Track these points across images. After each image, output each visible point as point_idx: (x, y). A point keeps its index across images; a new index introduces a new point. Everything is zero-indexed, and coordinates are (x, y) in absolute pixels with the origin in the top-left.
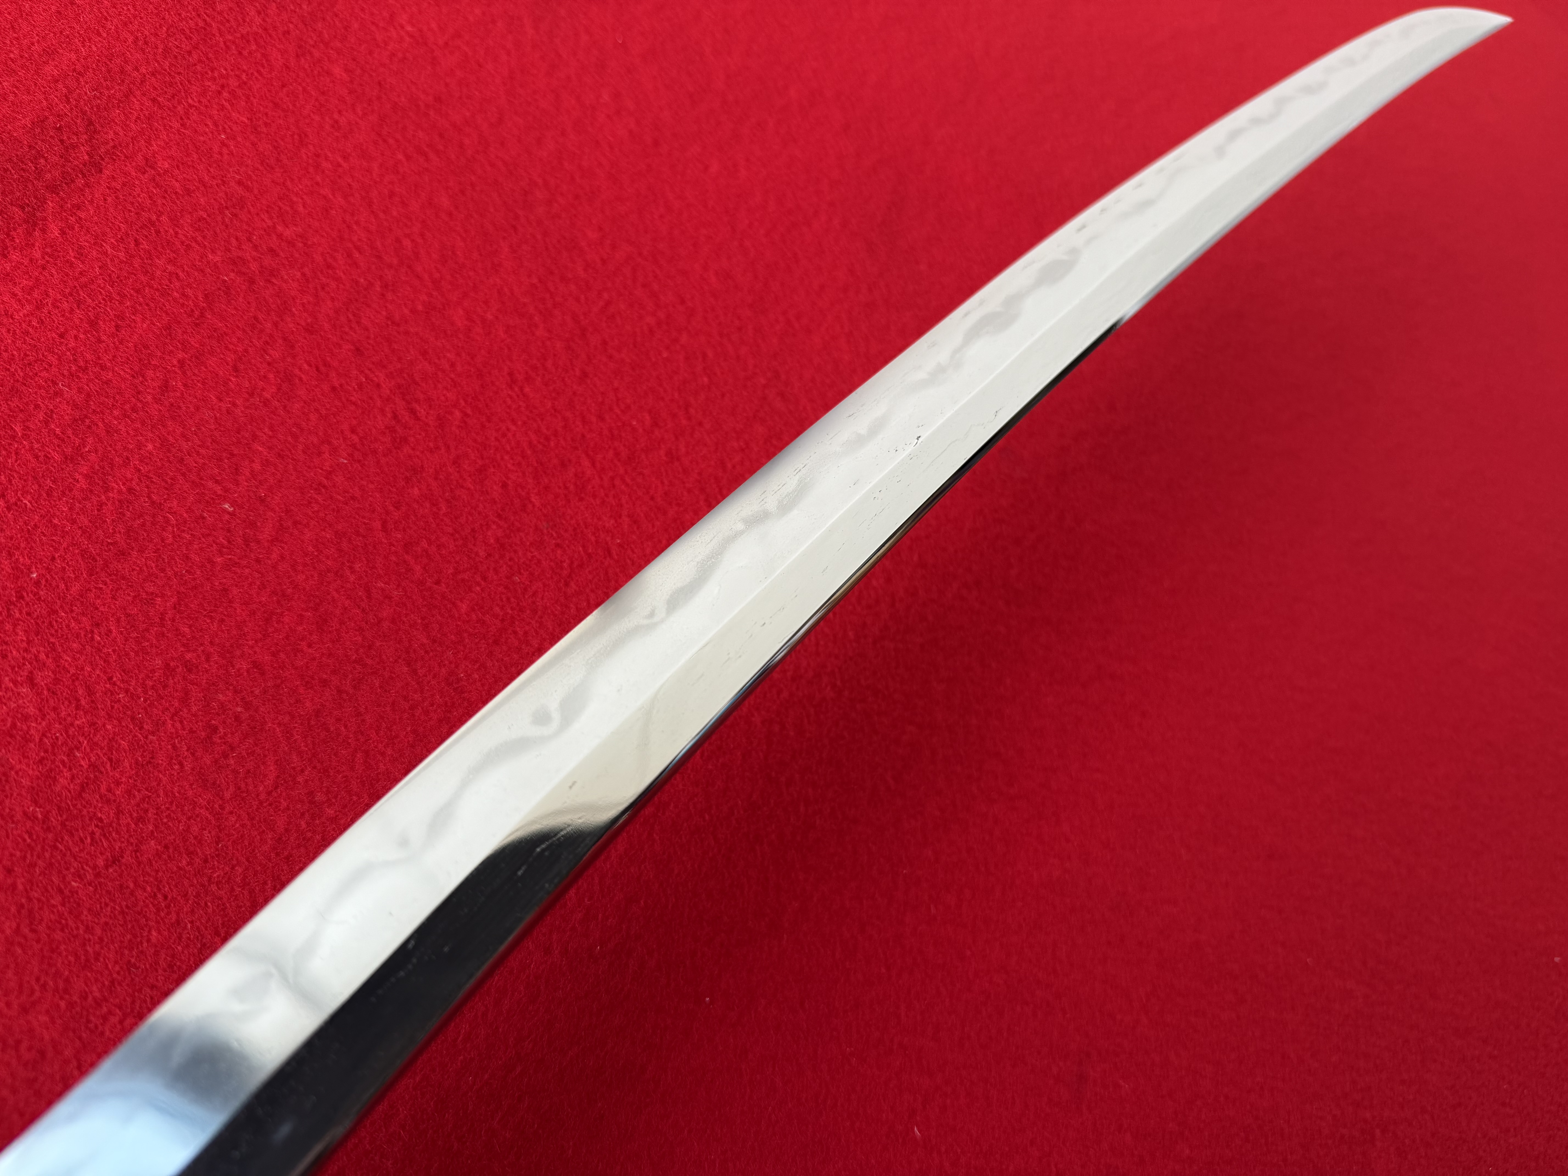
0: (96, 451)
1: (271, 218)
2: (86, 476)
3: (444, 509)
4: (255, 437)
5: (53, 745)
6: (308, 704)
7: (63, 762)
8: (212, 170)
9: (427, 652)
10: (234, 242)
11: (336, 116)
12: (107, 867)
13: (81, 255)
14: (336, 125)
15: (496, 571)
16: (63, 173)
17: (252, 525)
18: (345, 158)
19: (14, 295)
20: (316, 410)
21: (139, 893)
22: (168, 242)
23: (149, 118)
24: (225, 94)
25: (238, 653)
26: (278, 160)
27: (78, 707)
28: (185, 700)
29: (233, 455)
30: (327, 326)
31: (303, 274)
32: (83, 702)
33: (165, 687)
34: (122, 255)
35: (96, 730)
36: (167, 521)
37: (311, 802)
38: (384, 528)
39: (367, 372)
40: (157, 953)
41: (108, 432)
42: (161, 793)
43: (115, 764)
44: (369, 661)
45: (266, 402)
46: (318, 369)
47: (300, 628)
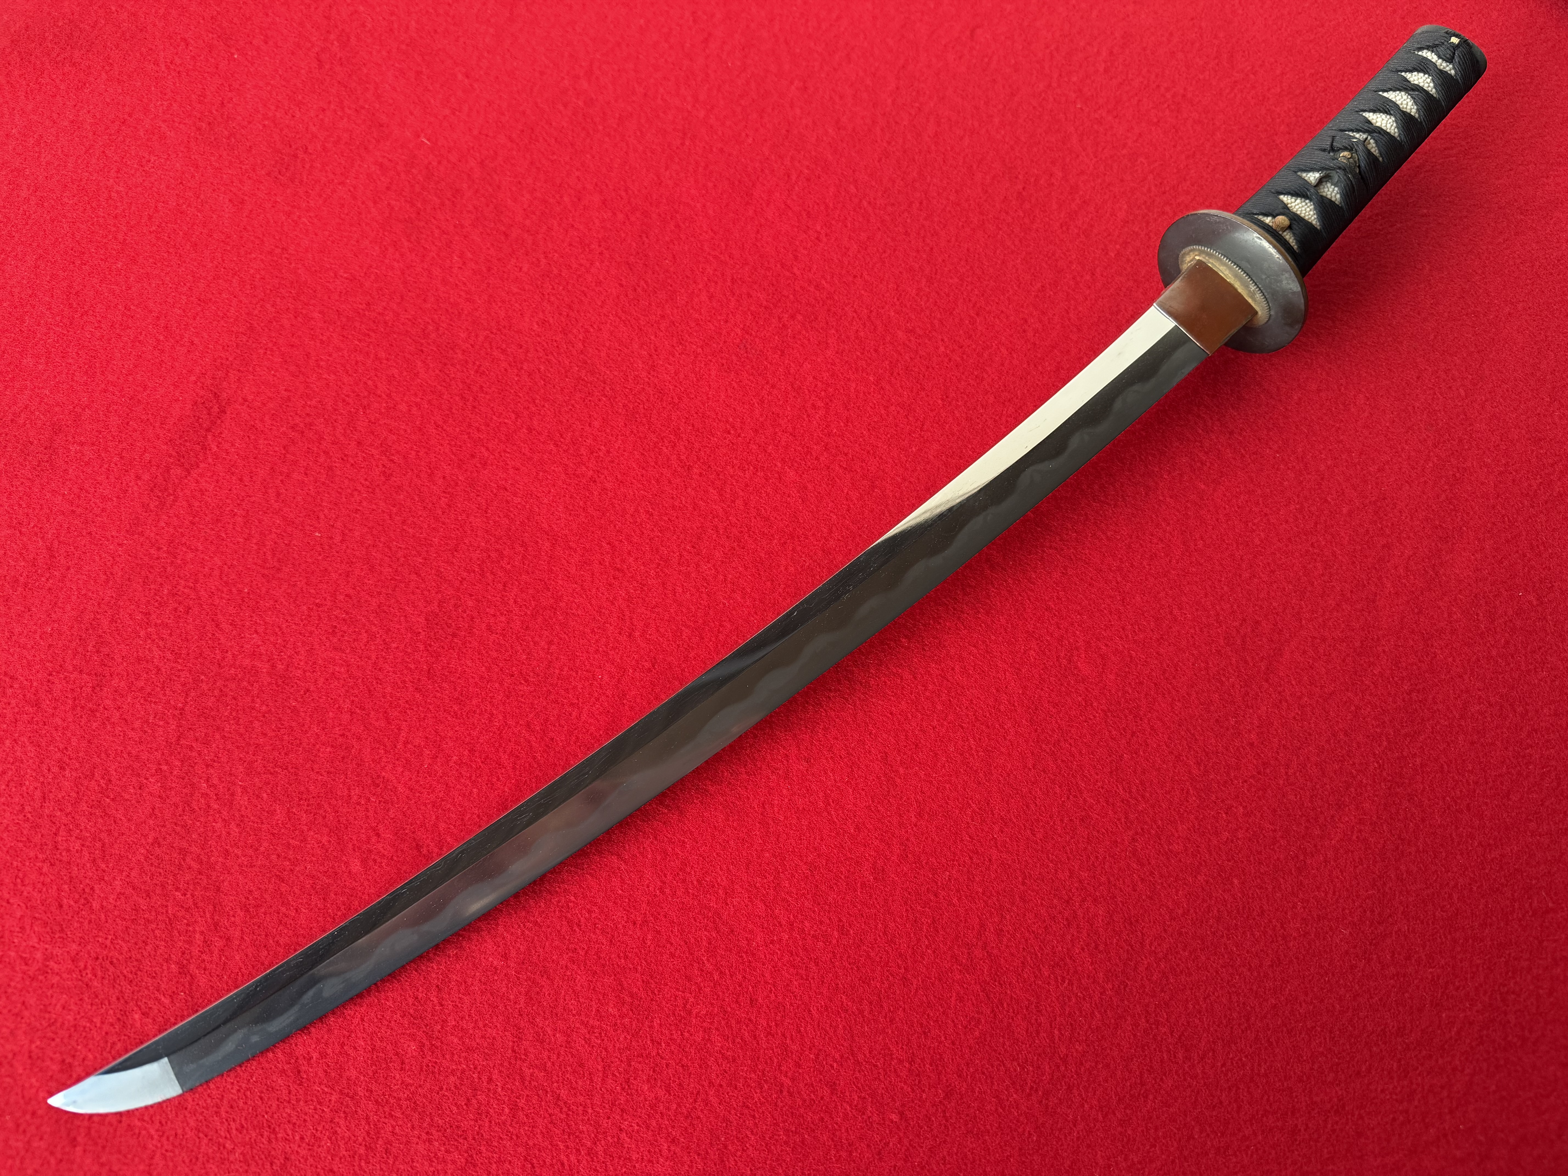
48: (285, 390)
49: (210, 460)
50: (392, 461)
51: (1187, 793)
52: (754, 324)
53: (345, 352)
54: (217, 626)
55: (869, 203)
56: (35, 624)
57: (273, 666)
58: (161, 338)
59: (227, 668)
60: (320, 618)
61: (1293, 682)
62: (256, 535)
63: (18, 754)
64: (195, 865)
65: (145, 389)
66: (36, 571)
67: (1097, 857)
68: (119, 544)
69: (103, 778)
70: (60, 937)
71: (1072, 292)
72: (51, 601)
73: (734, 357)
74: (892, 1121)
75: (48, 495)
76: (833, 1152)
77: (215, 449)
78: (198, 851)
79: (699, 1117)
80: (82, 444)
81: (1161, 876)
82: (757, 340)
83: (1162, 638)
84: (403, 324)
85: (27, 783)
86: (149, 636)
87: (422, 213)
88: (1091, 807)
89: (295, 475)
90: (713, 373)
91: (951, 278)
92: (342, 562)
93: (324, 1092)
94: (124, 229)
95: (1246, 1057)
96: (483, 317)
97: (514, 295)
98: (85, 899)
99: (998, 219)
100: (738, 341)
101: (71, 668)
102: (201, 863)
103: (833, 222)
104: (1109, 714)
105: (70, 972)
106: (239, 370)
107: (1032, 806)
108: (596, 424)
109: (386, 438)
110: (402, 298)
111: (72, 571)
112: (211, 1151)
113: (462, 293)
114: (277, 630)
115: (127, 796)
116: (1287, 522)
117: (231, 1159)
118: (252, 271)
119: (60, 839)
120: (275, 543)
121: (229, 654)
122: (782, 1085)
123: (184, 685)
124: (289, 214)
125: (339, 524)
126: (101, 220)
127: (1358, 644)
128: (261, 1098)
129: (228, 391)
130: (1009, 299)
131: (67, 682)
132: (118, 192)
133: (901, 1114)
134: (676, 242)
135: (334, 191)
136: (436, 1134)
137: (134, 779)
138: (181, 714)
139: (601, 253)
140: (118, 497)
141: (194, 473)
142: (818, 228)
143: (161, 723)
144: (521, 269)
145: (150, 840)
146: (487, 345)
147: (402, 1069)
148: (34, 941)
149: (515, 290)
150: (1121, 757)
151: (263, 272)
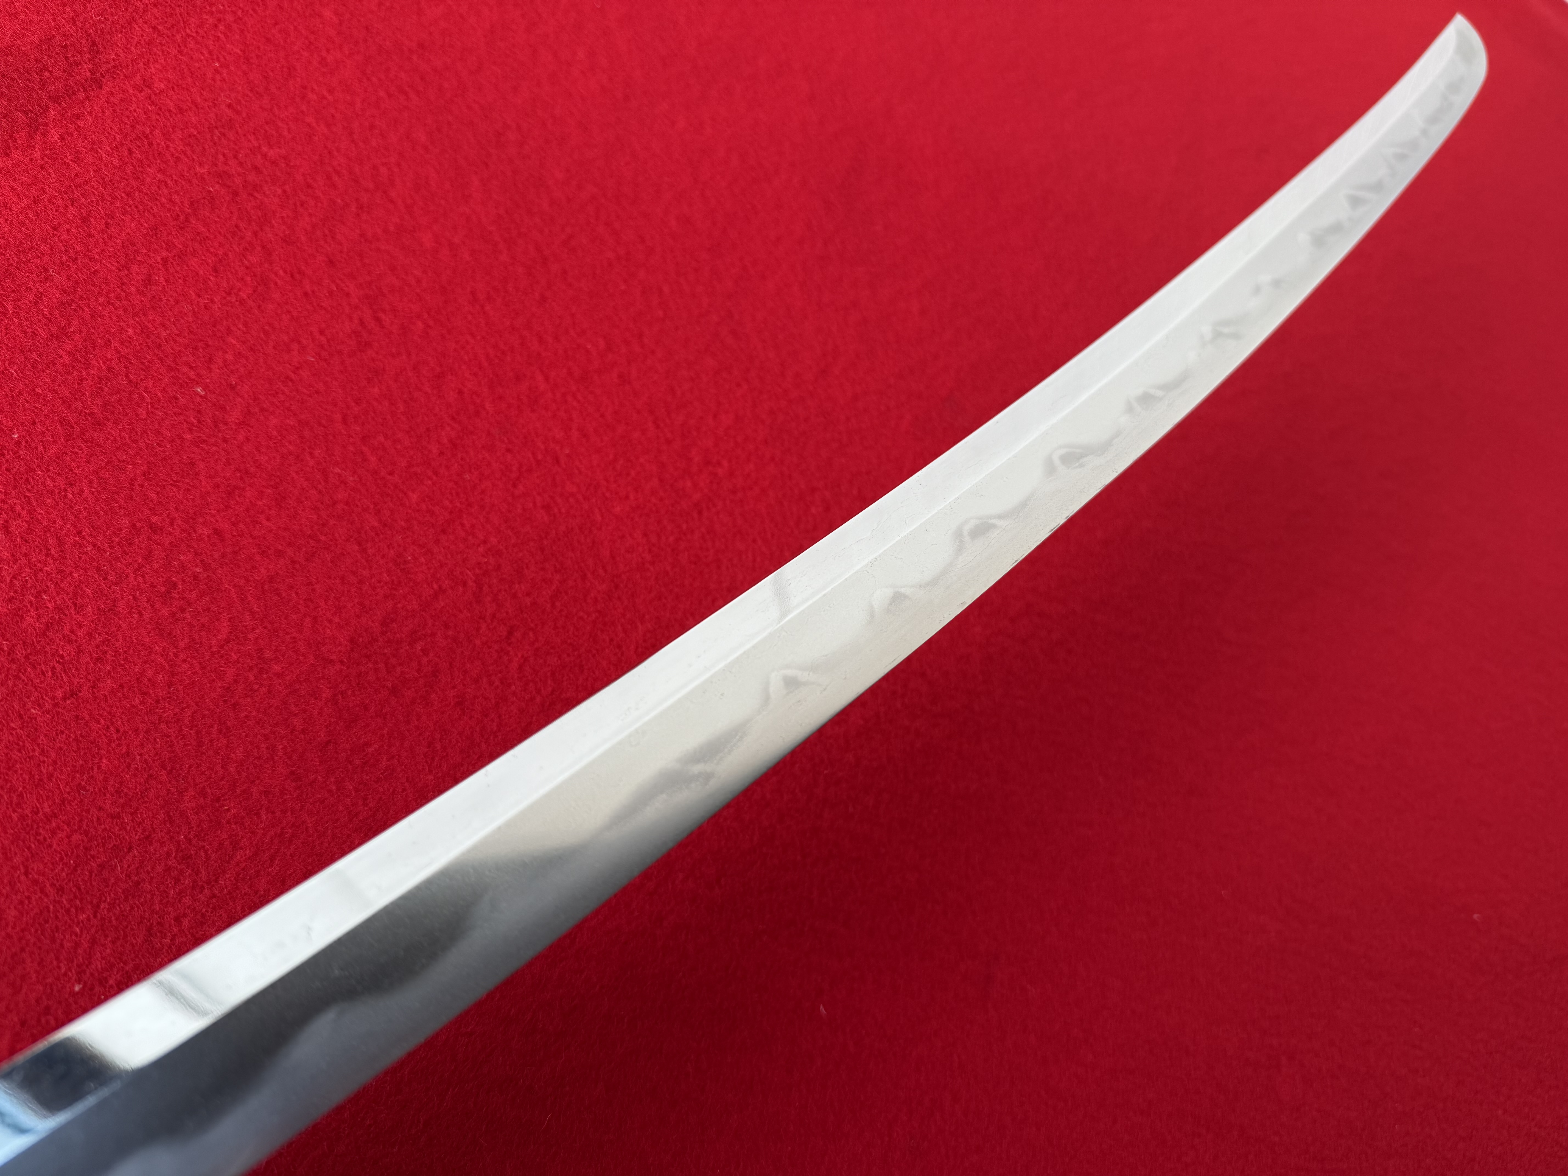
0: (80, 332)
1: (257, 139)
2: (69, 353)
3: (401, 407)
4: (229, 331)
5: (24, 587)
6: (263, 571)
7: (31, 602)
8: (205, 93)
9: (377, 534)
10: (221, 157)
11: (324, 54)
12: (65, 699)
13: (77, 159)
14: (323, 61)
15: (447, 468)
16: (66, 86)
17: (223, 408)
18: (331, 91)
19: (13, 189)
20: (288, 312)
21: (94, 725)
22: (160, 153)
23: (149, 43)
24: (221, 27)
25: (201, 520)
26: (267, 89)
27: (47, 555)
28: (148, 557)
29: (208, 346)
30: (303, 239)
31: (285, 192)
32: (53, 551)
33: (130, 544)
34: (116, 162)
35: (64, 577)
36: (142, 398)
37: (259, 658)
38: (344, 420)
39: (338, 281)
40: (106, 779)
41: (93, 316)
42: (120, 637)
43: (79, 608)
44: (323, 538)
45: (242, 302)
46: (292, 276)
47: (260, 503)
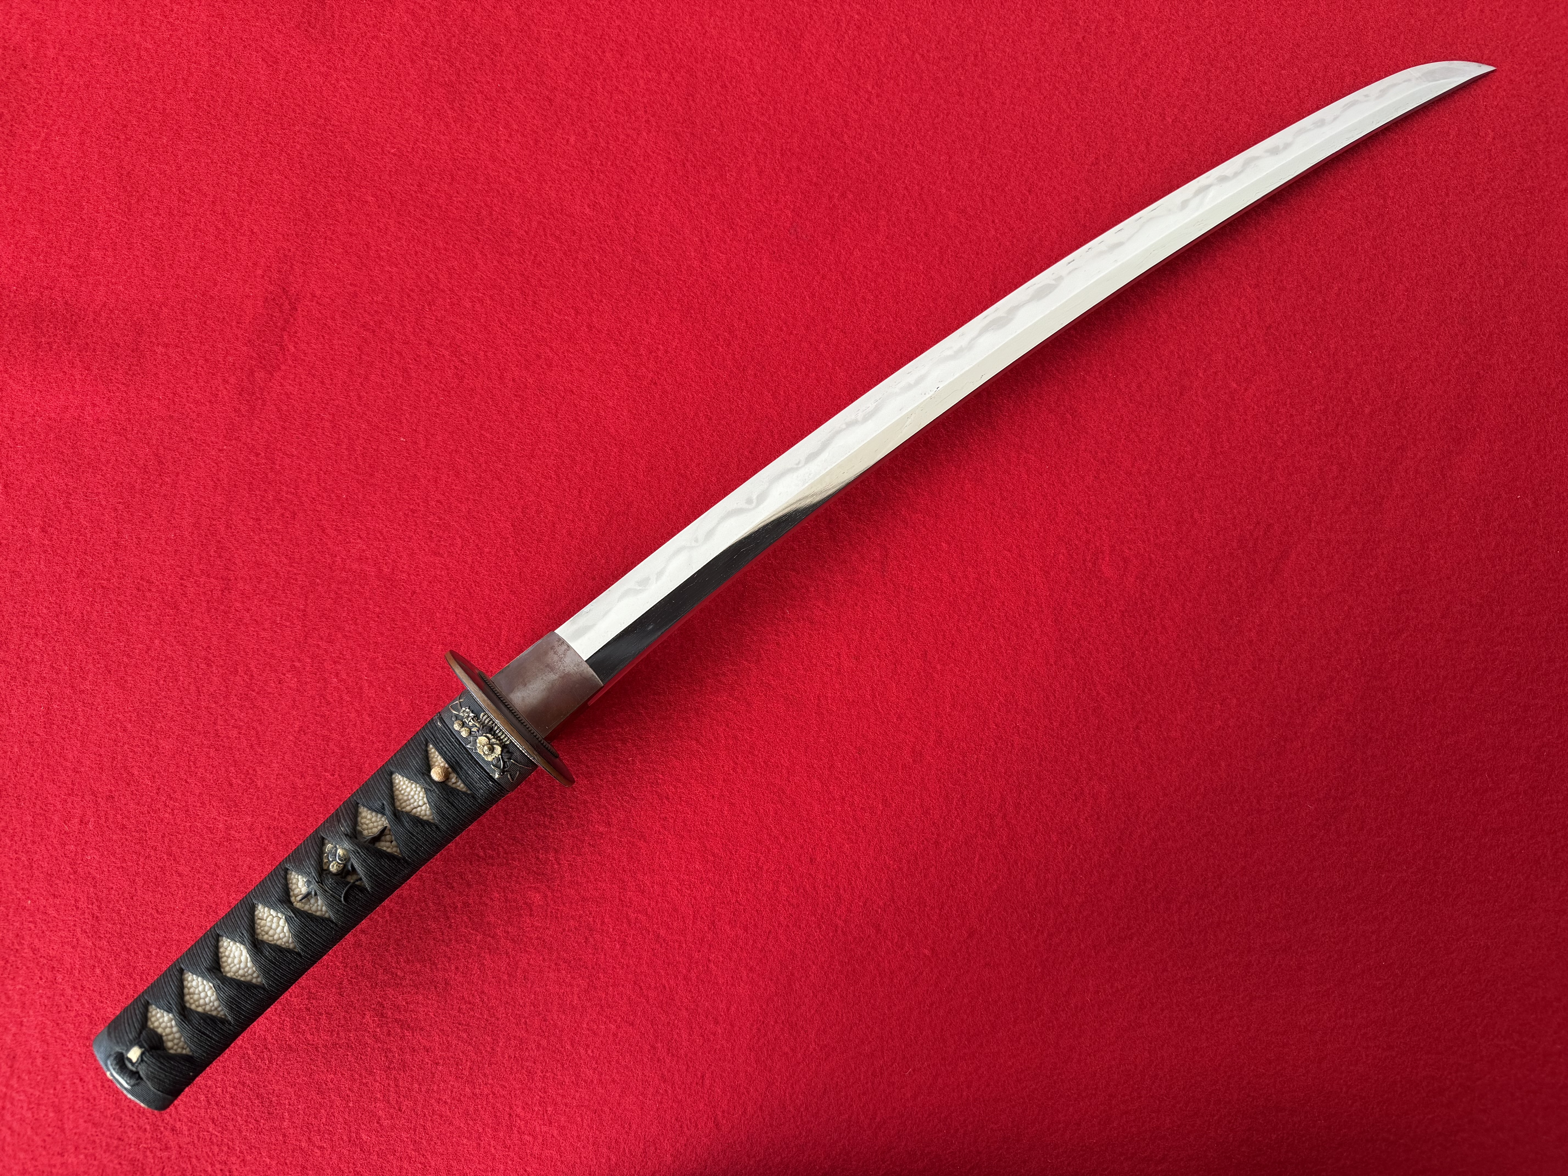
48: (351, 284)
49: (290, 362)
50: (462, 361)
51: (1189, 686)
52: (804, 204)
53: (403, 241)
54: (323, 531)
55: (922, 56)
56: (159, 530)
57: (380, 570)
58: (221, 226)
59: (338, 572)
60: (416, 525)
61: (1296, 584)
62: (346, 440)
63: (168, 652)
64: (337, 750)
65: (215, 285)
66: (149, 478)
67: (1104, 742)
68: (220, 450)
69: (245, 674)
70: (235, 811)
71: (1125, 165)
72: (169, 507)
73: (784, 244)
74: (925, 956)
75: (145, 400)
76: (878, 979)
77: (293, 350)
78: (339, 738)
79: (771, 951)
80: (166, 346)
81: (1159, 759)
82: (808, 223)
83: (1181, 541)
84: (457, 209)
85: (181, 678)
86: (262, 541)
87: (462, 73)
88: (1103, 698)
89: (373, 377)
90: (765, 262)
91: (1005, 148)
92: (429, 468)
93: (470, 933)
94: (162, 96)
95: (1216, 908)
96: (534, 198)
97: (563, 172)
98: (250, 779)
99: (1055, 76)
100: (788, 225)
101: (198, 572)
102: (343, 748)
103: (885, 80)
104: (1126, 614)
105: (250, 839)
106: (302, 263)
107: (1052, 698)
108: (653, 321)
109: (454, 338)
110: (453, 179)
111: (181, 477)
112: (386, 978)
113: (513, 172)
114: (378, 535)
115: (270, 690)
116: (1310, 424)
117: (403, 984)
118: (298, 147)
119: (219, 728)
120: (364, 448)
121: (338, 559)
122: (837, 926)
123: (302, 588)
124: (326, 76)
125: (420, 428)
126: (136, 86)
127: (1359, 547)
128: (420, 938)
129: (295, 285)
130: (1061, 173)
131: (198, 586)
132: (146, 49)
133: (933, 950)
134: (723, 106)
135: (368, 47)
136: (563, 966)
137: (273, 674)
138: (304, 615)
139: (647, 121)
140: (210, 402)
141: (278, 375)
142: (870, 88)
143: (288, 624)
144: (568, 141)
145: (297, 729)
146: (541, 232)
147: (531, 915)
148: (214, 813)
149: (564, 167)
150: (1133, 653)
151: (309, 148)
